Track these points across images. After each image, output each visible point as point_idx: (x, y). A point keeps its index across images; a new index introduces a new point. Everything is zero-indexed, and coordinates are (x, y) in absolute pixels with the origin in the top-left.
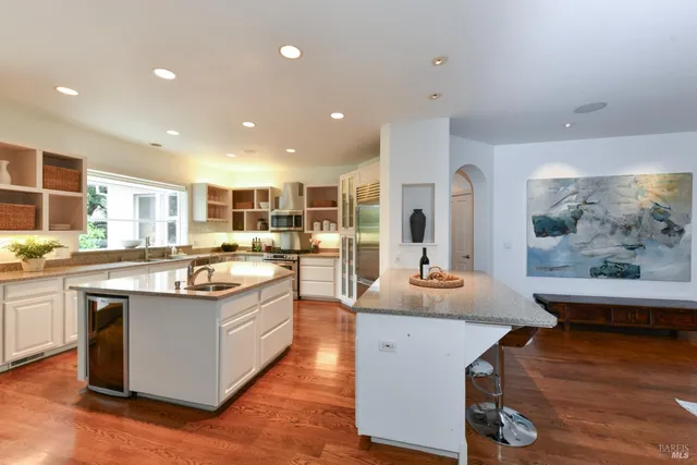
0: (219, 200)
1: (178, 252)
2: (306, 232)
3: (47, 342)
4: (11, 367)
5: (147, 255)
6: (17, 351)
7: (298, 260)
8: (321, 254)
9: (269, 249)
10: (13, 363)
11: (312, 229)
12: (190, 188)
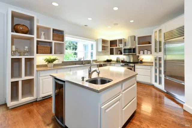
0: (107, 45)
1: (93, 62)
2: (137, 55)
4: (42, 99)
5: (84, 63)
6: (43, 94)
7: (134, 66)
8: (143, 64)
9: (123, 62)
10: (42, 98)
11: (140, 54)
12: (97, 41)
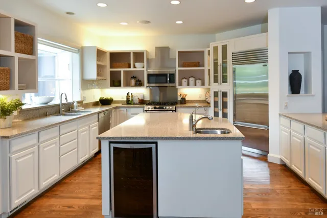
0: (102, 62)
1: (78, 106)
2: (177, 87)
3: (32, 189)
6: (18, 199)
7: (176, 110)
11: (181, 85)
12: (82, 51)
